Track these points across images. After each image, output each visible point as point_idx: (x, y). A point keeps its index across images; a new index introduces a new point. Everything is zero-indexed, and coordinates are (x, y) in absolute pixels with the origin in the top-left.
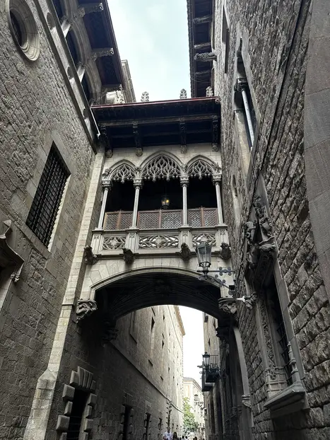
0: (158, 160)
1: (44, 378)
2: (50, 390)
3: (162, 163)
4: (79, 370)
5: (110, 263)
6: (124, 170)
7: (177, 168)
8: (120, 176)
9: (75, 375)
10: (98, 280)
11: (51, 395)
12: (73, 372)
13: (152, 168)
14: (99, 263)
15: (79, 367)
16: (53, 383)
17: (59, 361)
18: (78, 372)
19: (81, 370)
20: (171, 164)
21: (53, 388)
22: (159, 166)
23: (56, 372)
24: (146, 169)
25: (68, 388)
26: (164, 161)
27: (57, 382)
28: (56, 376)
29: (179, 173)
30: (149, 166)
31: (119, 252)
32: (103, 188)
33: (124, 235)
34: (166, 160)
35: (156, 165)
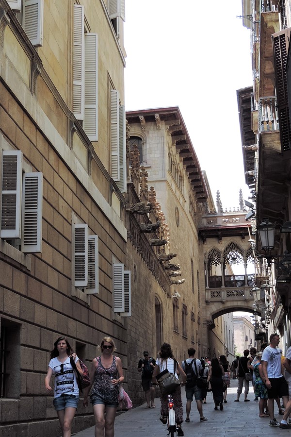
0: (230, 245)
3: (233, 247)
5: (216, 304)
6: (214, 252)
7: (241, 251)
10: (212, 311)
14: (211, 304)
20: (237, 247)
22: (231, 249)
24: (225, 252)
26: (234, 246)
30: (226, 249)
31: (218, 299)
32: (205, 264)
33: (220, 290)
34: (234, 245)
35: (229, 248)
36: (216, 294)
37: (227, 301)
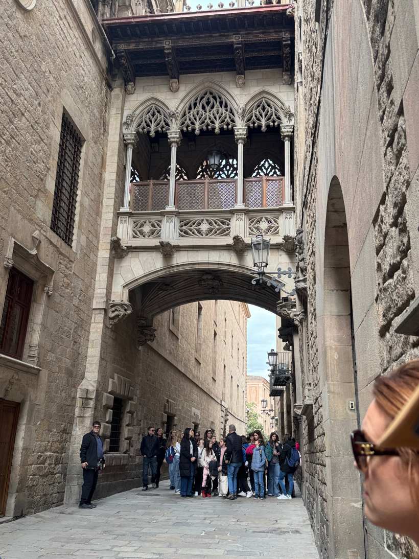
0: (202, 98)
1: (83, 387)
2: (91, 399)
3: (208, 103)
4: (116, 377)
5: (144, 256)
6: (153, 115)
7: (231, 112)
8: (148, 125)
9: (113, 383)
10: (130, 278)
11: (92, 403)
12: (111, 380)
13: (194, 111)
14: (130, 255)
15: (116, 374)
16: (93, 392)
17: (97, 370)
18: (116, 380)
19: (118, 377)
20: (221, 103)
21: (93, 396)
22: (203, 108)
23: (95, 381)
24: (185, 115)
25: (107, 396)
26: (212, 100)
27: (97, 391)
28: (95, 385)
29: (233, 121)
30: (190, 108)
31: (154, 242)
32: (126, 146)
33: (159, 218)
34: (214, 98)
35: (199, 106)
36: (147, 229)
37: (178, 248)
